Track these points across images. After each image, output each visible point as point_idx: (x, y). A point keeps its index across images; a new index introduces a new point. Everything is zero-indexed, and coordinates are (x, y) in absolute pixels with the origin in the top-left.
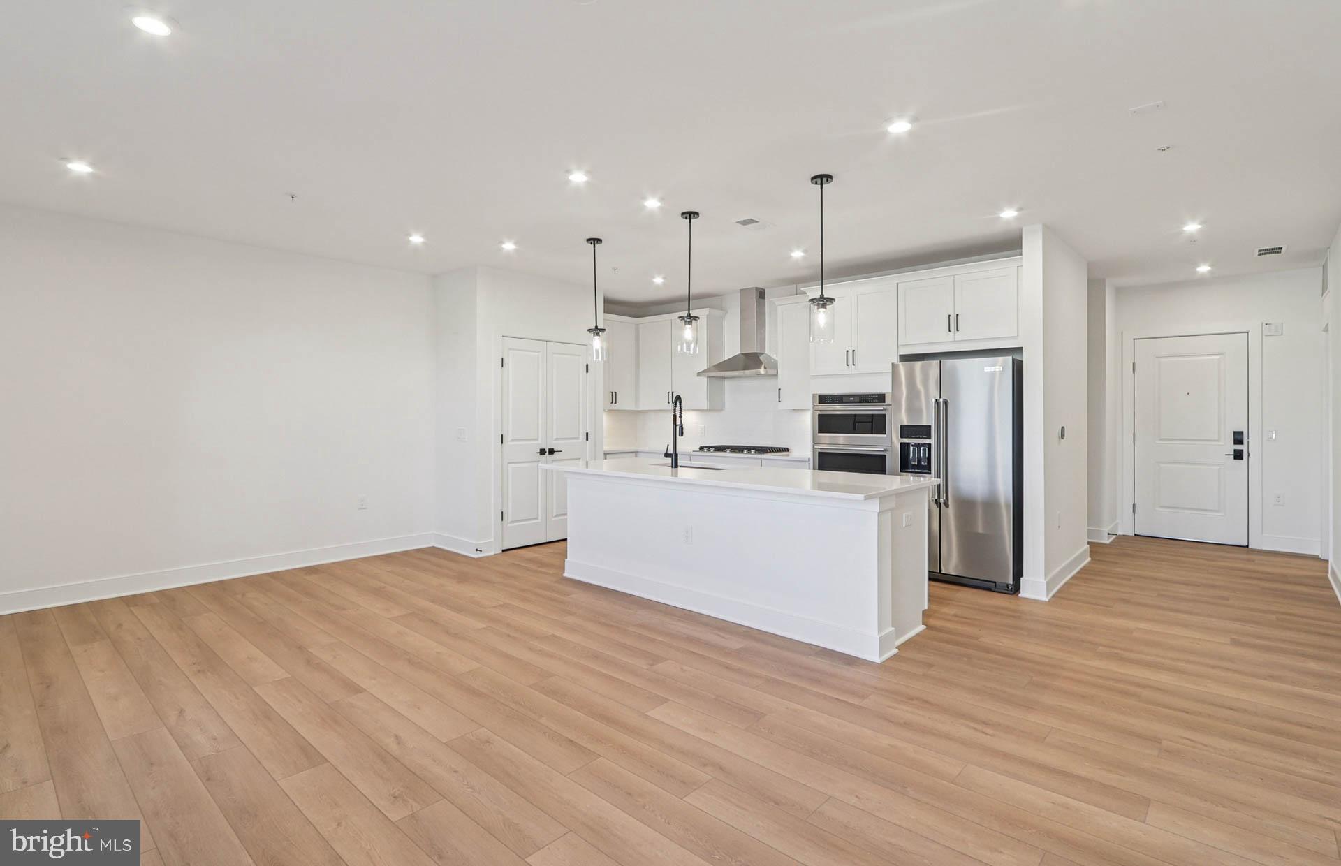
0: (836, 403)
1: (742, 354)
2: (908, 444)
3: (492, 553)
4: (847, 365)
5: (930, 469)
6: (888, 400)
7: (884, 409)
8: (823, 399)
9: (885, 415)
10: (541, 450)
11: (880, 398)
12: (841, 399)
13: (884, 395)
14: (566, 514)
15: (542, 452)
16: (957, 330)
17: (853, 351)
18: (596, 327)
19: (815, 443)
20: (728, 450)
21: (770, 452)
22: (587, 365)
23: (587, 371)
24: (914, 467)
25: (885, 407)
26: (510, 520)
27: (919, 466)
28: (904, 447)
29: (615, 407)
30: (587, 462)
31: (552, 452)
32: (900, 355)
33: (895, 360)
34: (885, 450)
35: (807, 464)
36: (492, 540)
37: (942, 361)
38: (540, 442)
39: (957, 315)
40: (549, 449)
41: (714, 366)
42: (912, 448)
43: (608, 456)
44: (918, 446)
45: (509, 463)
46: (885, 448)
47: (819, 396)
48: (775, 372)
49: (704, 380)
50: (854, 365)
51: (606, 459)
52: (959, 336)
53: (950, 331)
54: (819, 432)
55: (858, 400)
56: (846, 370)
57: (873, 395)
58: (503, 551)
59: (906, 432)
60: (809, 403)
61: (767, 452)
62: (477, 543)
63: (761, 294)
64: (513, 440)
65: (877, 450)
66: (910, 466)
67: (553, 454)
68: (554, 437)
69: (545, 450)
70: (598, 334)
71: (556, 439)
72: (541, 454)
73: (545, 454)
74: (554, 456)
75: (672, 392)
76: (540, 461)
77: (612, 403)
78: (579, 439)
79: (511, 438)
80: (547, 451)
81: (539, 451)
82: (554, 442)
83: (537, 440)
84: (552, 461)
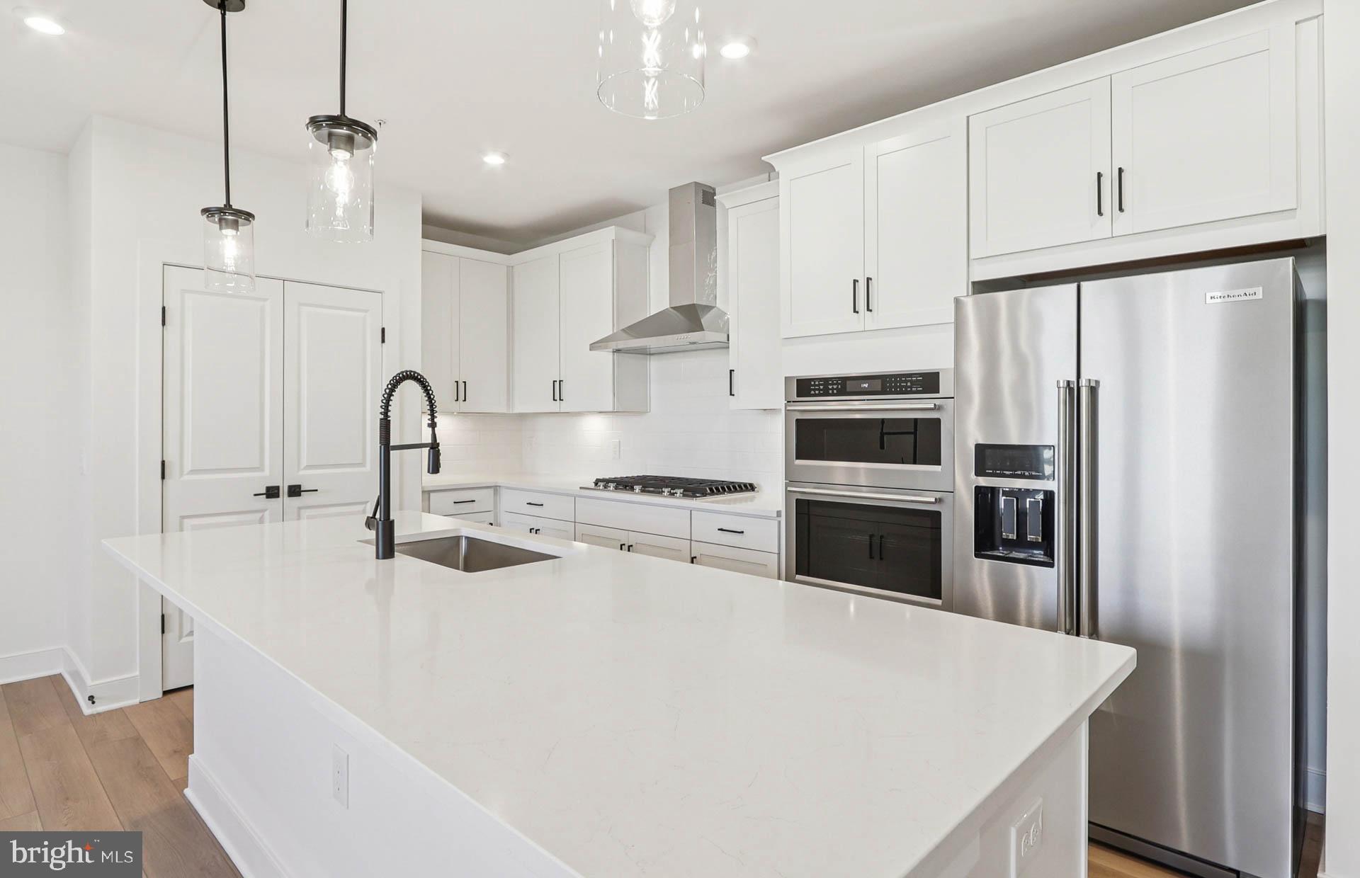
0: (833, 395)
1: (674, 308)
2: (994, 491)
3: (137, 701)
4: (855, 311)
5: (1050, 552)
6: (946, 386)
7: (937, 408)
8: (805, 387)
9: (938, 421)
10: (268, 489)
11: (929, 382)
12: (842, 386)
13: (938, 373)
15: (272, 492)
16: (1121, 209)
17: (869, 279)
18: (228, 205)
19: (790, 480)
20: (637, 488)
21: (712, 493)
22: (383, 330)
23: (383, 341)
24: (1008, 544)
25: (938, 402)
27: (1021, 542)
28: (985, 499)
29: (463, 406)
31: (295, 491)
32: (974, 283)
33: (962, 289)
34: (939, 501)
35: (776, 523)
36: (137, 673)
37: (1083, 284)
38: (267, 472)
39: (1120, 170)
40: (290, 488)
41: (623, 330)
42: (1002, 499)
44: (1019, 495)
45: (183, 517)
46: (938, 495)
47: (797, 380)
48: (723, 338)
49: (606, 357)
50: (869, 310)
52: (1124, 223)
53: (1100, 213)
54: (797, 458)
55: (879, 388)
56: (855, 323)
57: (911, 375)
58: (165, 693)
59: (989, 464)
60: (777, 397)
61: (704, 494)
63: (708, 196)
64: (193, 472)
65: (924, 501)
66: (998, 541)
67: (300, 495)
68: (304, 463)
69: (278, 488)
70: (235, 225)
71: (309, 467)
72: (267, 497)
73: (278, 497)
74: (305, 499)
75: (560, 381)
76: (263, 511)
77: (457, 400)
78: (364, 466)
79: (190, 469)
80: (284, 491)
81: (264, 492)
82: (302, 473)
83: (260, 468)
84: (299, 510)
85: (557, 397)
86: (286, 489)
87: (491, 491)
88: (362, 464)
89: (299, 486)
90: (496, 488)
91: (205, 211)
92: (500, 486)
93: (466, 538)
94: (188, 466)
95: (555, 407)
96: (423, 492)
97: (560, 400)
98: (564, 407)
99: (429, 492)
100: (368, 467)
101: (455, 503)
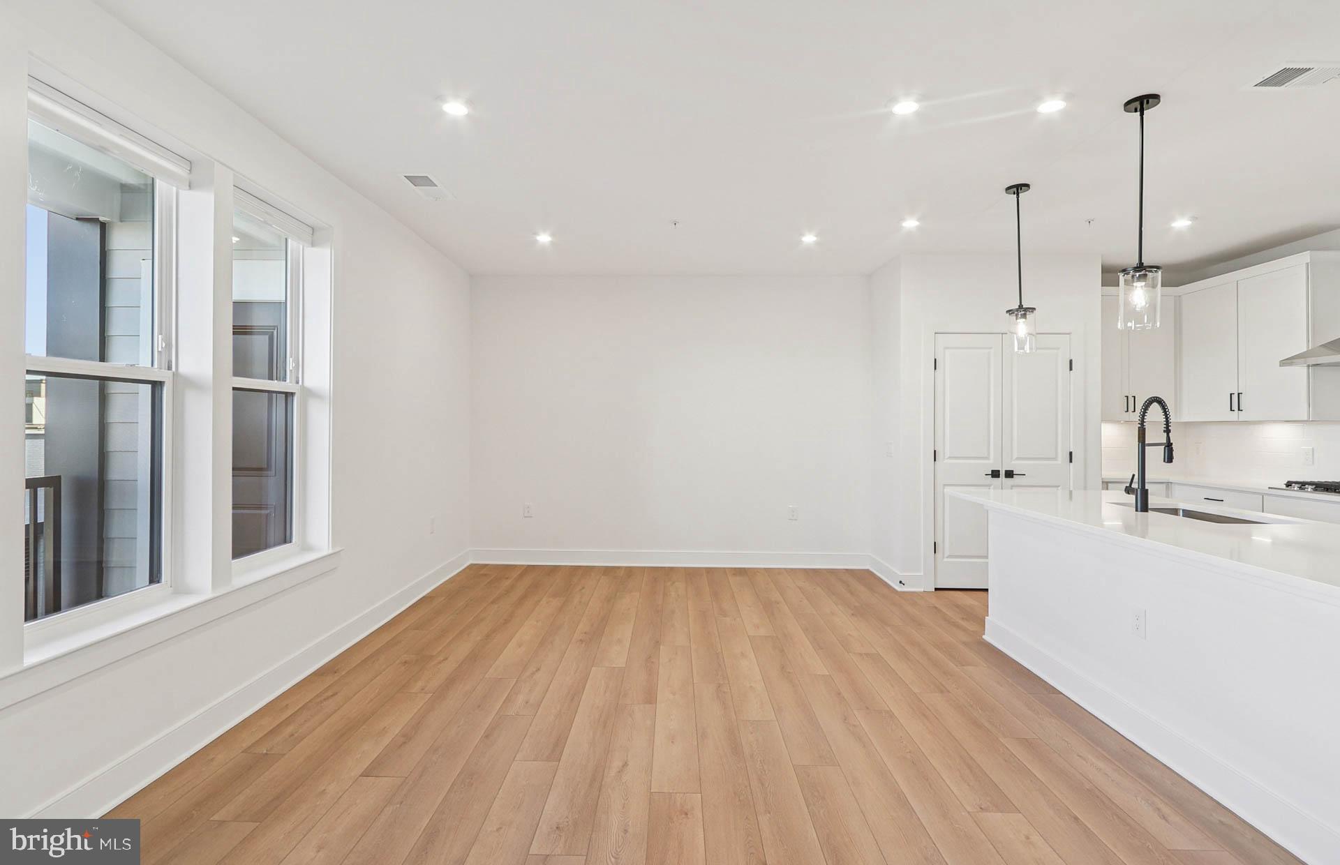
3: (922, 590)
14: (986, 557)
15: (995, 474)
18: (1021, 306)
22: (1070, 361)
23: (1071, 369)
26: (947, 554)
29: (1132, 416)
30: (1071, 492)
31: (1009, 474)
36: (923, 575)
38: (992, 460)
40: (1006, 471)
41: (1321, 346)
43: (1109, 485)
45: (945, 485)
49: (1299, 371)
51: (1107, 489)
58: (936, 589)
62: (901, 574)
64: (951, 457)
67: (1013, 477)
68: (1015, 456)
69: (999, 471)
70: (1024, 316)
71: (1018, 459)
72: (992, 477)
73: (999, 477)
74: (1016, 480)
75: (1239, 394)
76: (989, 486)
77: (1127, 411)
78: (1056, 460)
79: (948, 456)
80: (1002, 474)
81: (990, 473)
82: (1013, 462)
83: (987, 458)
84: (1012, 487)
85: (1235, 406)
86: (1004, 472)
88: (1055, 459)
89: (1013, 471)
90: (1168, 484)
91: (1008, 312)
92: (1171, 483)
93: (1183, 510)
94: (948, 455)
95: (1234, 416)
96: (1103, 482)
97: (1239, 410)
98: (1243, 416)
99: (1107, 483)
100: (1059, 462)
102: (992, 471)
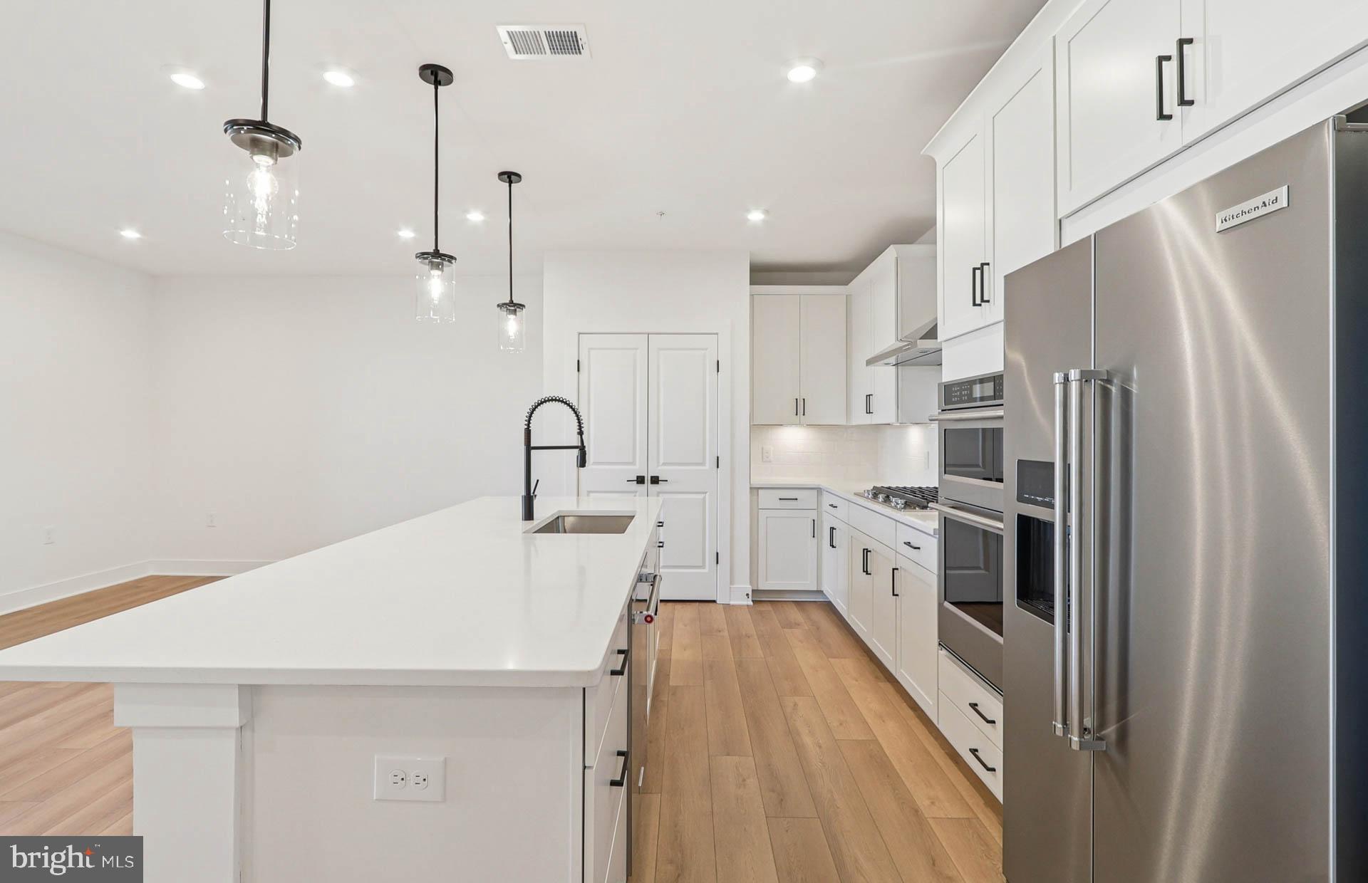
0: (965, 401)
4: (975, 305)
8: (950, 395)
12: (970, 391)
15: (640, 480)
17: (984, 265)
20: (881, 497)
22: (718, 362)
23: (718, 370)
29: (804, 420)
31: (655, 480)
38: (637, 467)
40: (652, 477)
45: (588, 492)
47: (944, 386)
50: (986, 301)
53: (1162, 116)
56: (978, 318)
64: (595, 463)
67: (658, 483)
68: (661, 462)
69: (644, 477)
71: (664, 464)
72: (637, 483)
73: (644, 483)
74: (661, 486)
75: (870, 396)
76: (636, 492)
77: (797, 414)
78: (704, 466)
79: (593, 461)
80: (648, 480)
81: (636, 479)
82: (659, 468)
83: (633, 463)
84: (658, 494)
85: (869, 410)
86: (649, 479)
87: (815, 492)
88: (703, 464)
89: (658, 477)
90: (819, 490)
92: (823, 488)
94: (592, 459)
95: (869, 419)
96: (751, 488)
97: (871, 412)
99: (758, 489)
100: (707, 467)
101: (780, 499)
102: (638, 477)
